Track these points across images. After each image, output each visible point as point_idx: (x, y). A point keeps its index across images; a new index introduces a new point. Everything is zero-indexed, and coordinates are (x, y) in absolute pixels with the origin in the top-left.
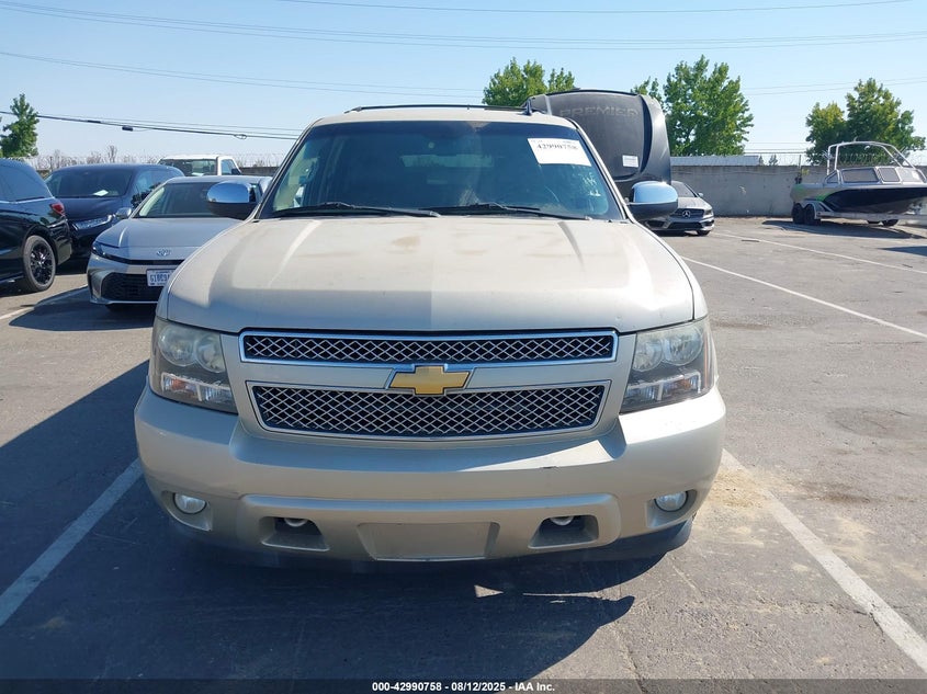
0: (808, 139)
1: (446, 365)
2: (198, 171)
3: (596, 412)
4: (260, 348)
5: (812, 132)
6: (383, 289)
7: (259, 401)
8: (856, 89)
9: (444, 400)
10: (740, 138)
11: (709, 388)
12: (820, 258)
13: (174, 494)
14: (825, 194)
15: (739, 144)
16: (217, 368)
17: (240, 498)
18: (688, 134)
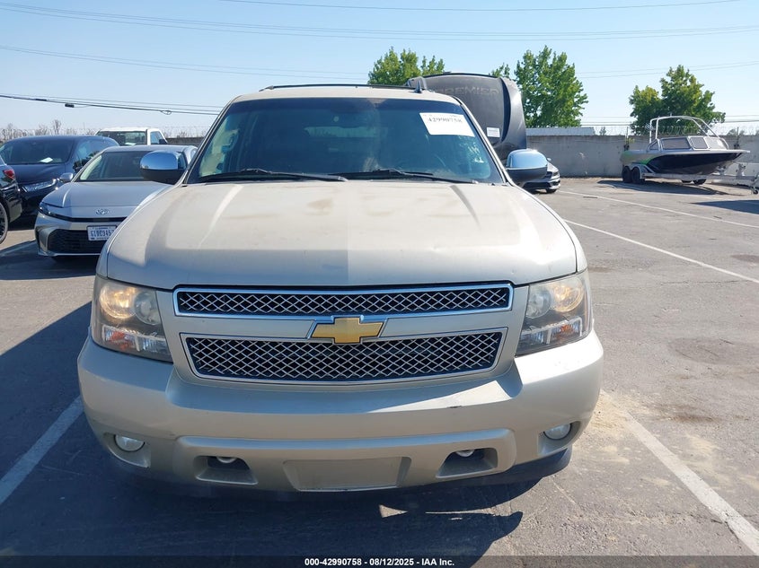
0: (632, 115)
1: (362, 317)
2: (130, 141)
3: (495, 356)
4: (192, 303)
5: (635, 109)
6: (305, 248)
7: (192, 351)
8: (667, 75)
9: (361, 348)
10: (577, 113)
11: (589, 332)
12: (647, 211)
13: (115, 436)
14: (648, 159)
15: (577, 118)
16: (152, 321)
17: (177, 438)
18: (536, 110)
